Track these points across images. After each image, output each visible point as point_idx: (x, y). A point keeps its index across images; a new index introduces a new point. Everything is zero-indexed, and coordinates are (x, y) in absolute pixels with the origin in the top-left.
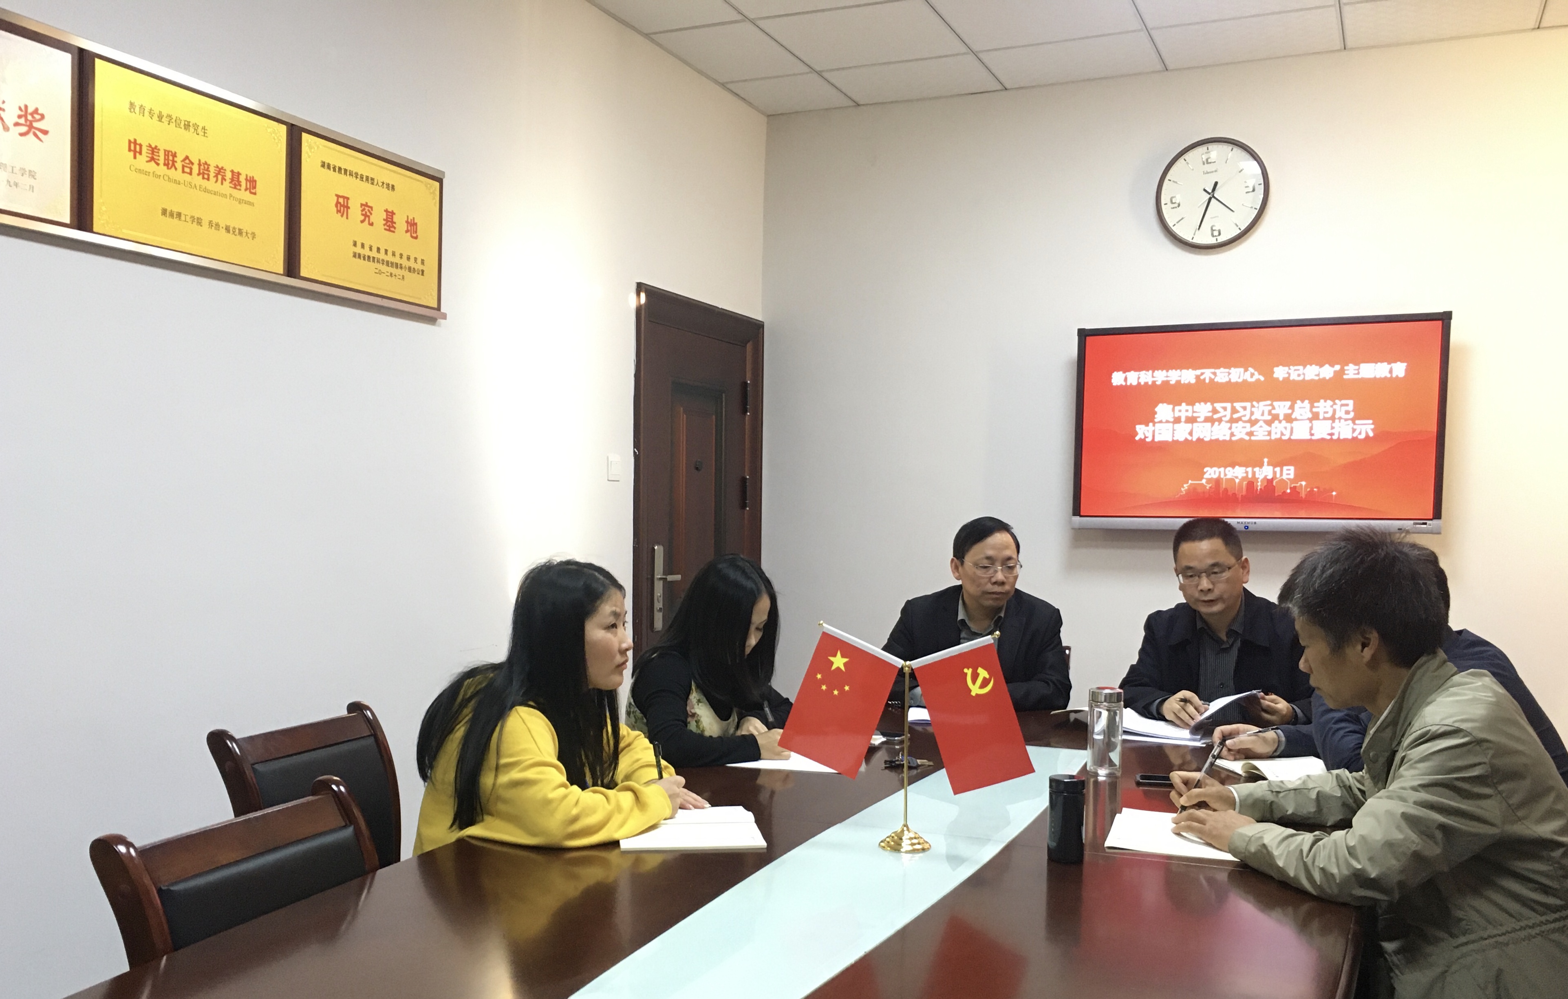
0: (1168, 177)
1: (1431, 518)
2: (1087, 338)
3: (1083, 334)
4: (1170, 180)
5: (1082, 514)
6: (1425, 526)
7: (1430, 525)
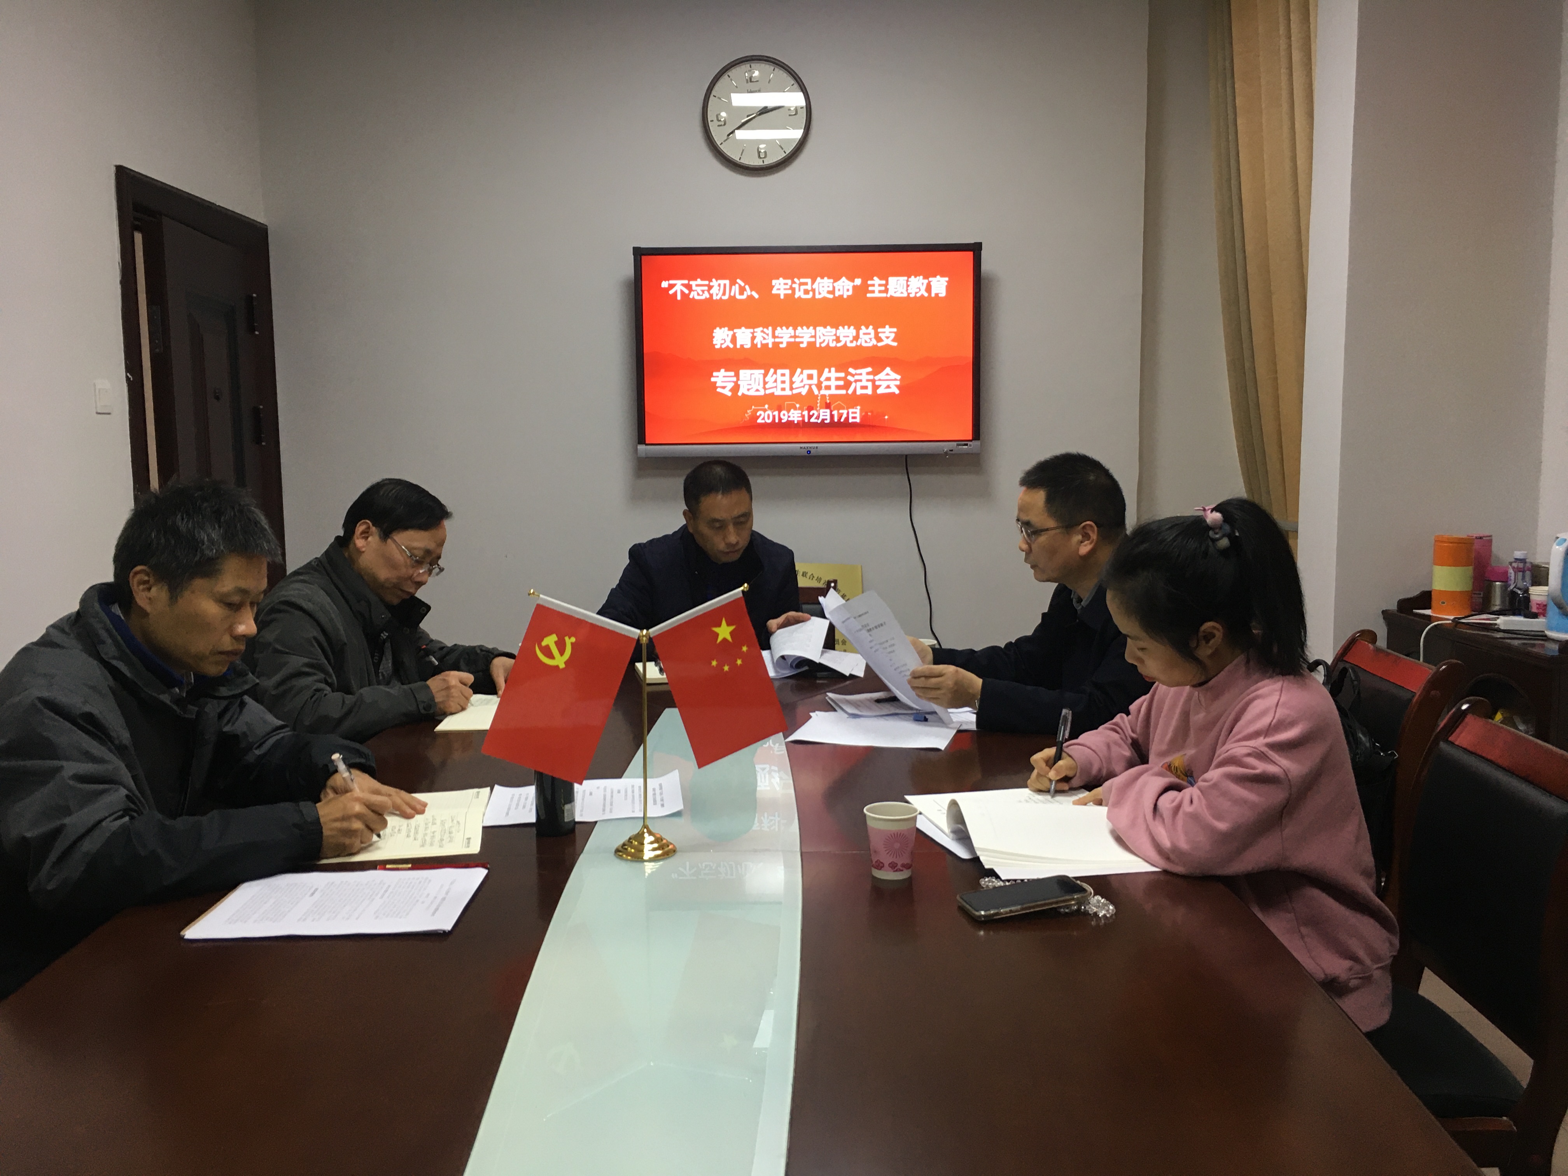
0: (713, 93)
1: (971, 439)
2: (643, 257)
3: (639, 253)
4: (715, 96)
5: (647, 442)
6: (966, 447)
7: (971, 446)
